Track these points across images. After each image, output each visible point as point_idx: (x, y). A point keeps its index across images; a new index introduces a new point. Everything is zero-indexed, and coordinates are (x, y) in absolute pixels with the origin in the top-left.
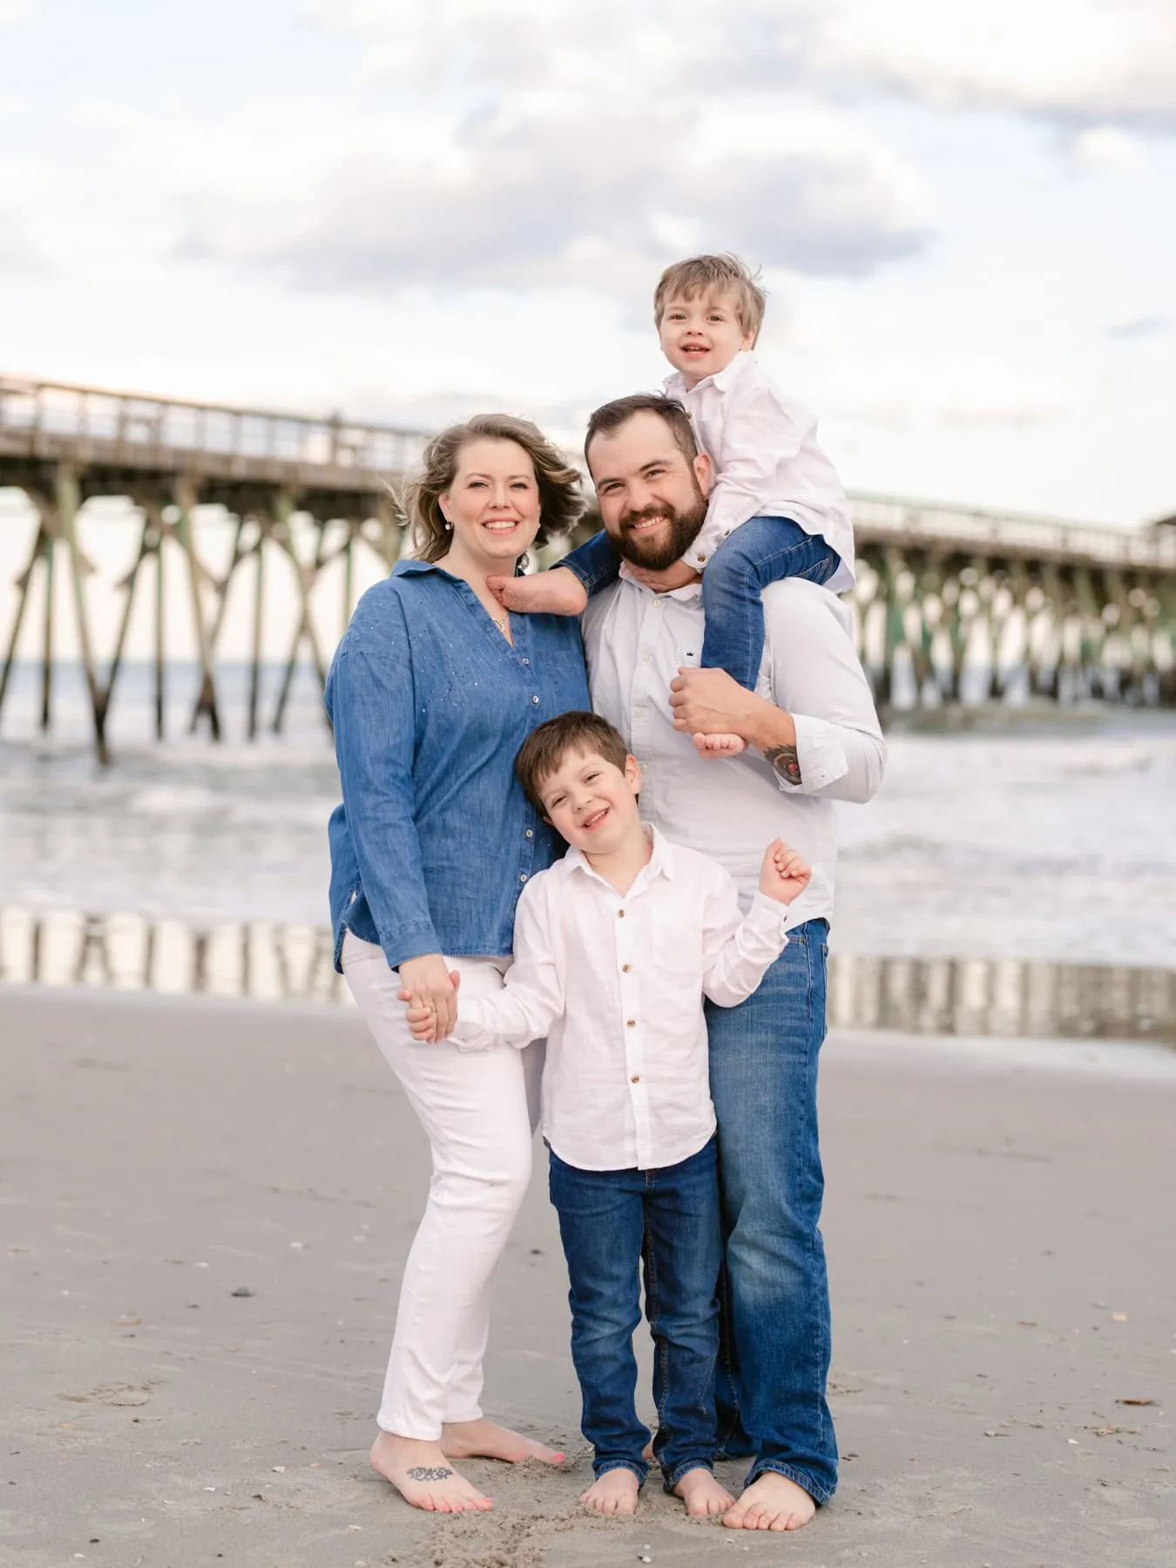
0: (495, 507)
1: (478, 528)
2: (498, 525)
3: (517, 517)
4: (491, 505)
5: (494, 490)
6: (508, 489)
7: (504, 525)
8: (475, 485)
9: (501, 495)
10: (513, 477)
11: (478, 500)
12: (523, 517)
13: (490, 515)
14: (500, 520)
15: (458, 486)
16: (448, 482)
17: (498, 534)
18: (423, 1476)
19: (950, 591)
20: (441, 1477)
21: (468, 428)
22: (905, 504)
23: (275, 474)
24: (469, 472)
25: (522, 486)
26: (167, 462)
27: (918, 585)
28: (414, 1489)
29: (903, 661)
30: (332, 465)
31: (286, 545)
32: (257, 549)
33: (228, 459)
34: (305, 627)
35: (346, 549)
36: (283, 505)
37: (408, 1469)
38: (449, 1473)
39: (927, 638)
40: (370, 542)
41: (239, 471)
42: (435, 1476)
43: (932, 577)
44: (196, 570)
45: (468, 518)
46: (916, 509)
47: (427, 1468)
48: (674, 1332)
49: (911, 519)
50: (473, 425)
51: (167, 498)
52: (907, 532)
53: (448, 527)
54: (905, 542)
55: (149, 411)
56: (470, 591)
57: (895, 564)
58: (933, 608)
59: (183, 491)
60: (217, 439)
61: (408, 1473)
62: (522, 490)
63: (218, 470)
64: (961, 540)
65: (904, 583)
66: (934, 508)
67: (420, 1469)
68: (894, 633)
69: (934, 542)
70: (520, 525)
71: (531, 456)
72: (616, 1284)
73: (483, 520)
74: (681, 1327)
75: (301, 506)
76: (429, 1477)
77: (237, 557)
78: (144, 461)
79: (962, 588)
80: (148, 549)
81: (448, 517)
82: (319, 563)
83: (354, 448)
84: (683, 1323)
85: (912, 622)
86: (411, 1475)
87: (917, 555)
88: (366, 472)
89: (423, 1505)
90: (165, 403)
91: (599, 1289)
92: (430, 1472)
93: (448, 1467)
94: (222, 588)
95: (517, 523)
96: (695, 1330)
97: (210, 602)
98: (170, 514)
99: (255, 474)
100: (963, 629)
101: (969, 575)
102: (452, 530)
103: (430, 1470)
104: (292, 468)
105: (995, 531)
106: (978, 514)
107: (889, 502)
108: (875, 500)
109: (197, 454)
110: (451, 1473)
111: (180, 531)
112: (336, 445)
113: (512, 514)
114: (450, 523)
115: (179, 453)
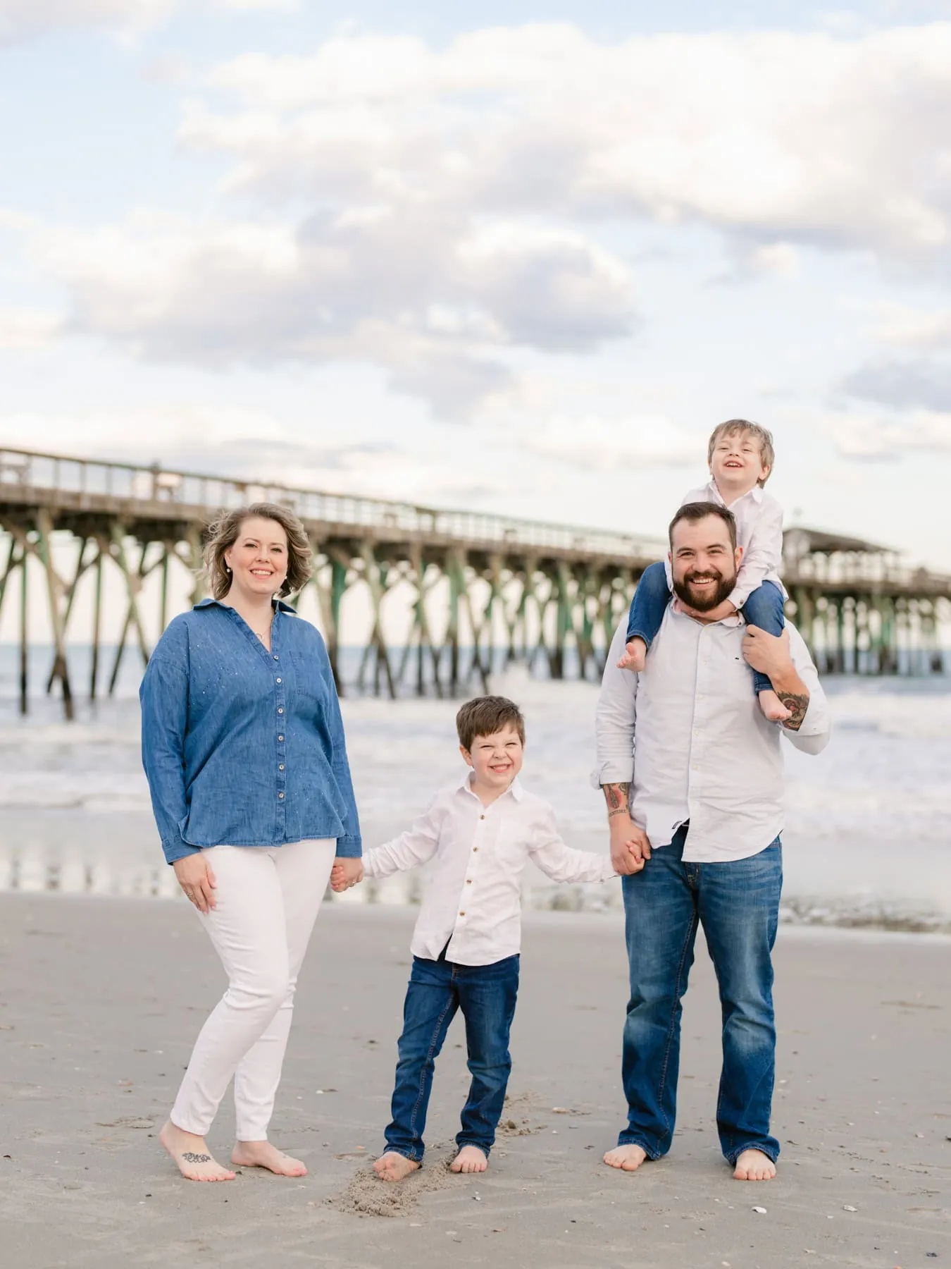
0: (260, 561)
1: (247, 573)
2: (260, 572)
3: (273, 570)
4: (258, 559)
5: (261, 550)
6: (269, 551)
7: (264, 573)
8: (248, 545)
9: (265, 554)
10: (274, 544)
11: (249, 555)
12: (276, 570)
13: (256, 565)
14: (262, 570)
15: (238, 546)
16: (232, 542)
17: (260, 578)
18: (192, 1159)
19: (605, 594)
20: (203, 1160)
21: (250, 510)
22: (572, 529)
23: (112, 508)
24: (246, 537)
25: (278, 550)
26: (32, 499)
27: (580, 590)
28: (189, 1168)
29: (570, 642)
30: (154, 501)
31: (119, 560)
32: (97, 561)
33: (77, 497)
34: (132, 615)
35: (163, 562)
36: (118, 531)
37: (184, 1153)
38: (208, 1158)
39: (588, 627)
40: (180, 557)
41: (85, 505)
42: (200, 1160)
43: (592, 583)
44: (51, 575)
45: (242, 565)
46: (581, 533)
47: (195, 1154)
49: (576, 540)
50: (253, 508)
51: (31, 525)
52: (573, 550)
53: (228, 571)
54: (573, 557)
55: (19, 460)
56: (237, 614)
57: (565, 574)
58: (592, 606)
59: (43, 521)
60: (69, 482)
61: (183, 1155)
62: (278, 553)
63: (69, 504)
64: (613, 556)
65: (571, 588)
66: (595, 533)
67: (191, 1154)
68: (564, 624)
69: (594, 557)
70: (274, 575)
71: (287, 533)
73: (252, 568)
75: (130, 531)
76: (196, 1160)
77: (81, 568)
78: (15, 497)
79: (613, 591)
80: (14, 562)
81: (229, 564)
82: (142, 573)
83: (169, 489)
85: (577, 616)
86: (184, 1157)
87: (580, 567)
88: (179, 506)
89: (192, 1177)
90: (29, 454)
93: (208, 1154)
94: (70, 592)
95: (272, 573)
98: (32, 537)
99: (97, 507)
100: (614, 620)
101: (618, 583)
102: (232, 573)
103: (197, 1156)
104: (124, 503)
105: (637, 549)
106: (625, 538)
107: (561, 528)
108: (550, 526)
109: (53, 493)
110: (210, 1159)
111: (39, 548)
112: (156, 487)
113: (270, 567)
114: (230, 568)
115: (39, 492)
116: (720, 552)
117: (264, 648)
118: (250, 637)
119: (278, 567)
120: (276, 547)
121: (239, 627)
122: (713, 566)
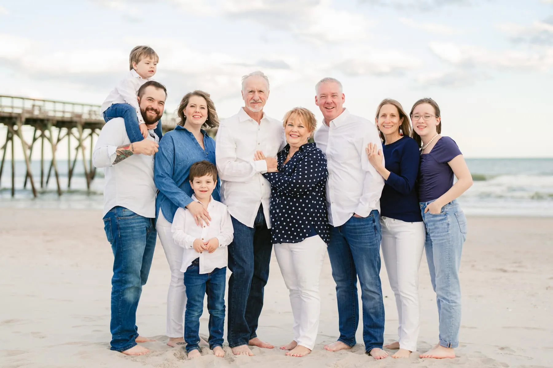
0: (196, 112)
1: (192, 117)
2: (196, 117)
5: (196, 108)
6: (200, 109)
7: (198, 117)
8: (192, 106)
9: (198, 109)
10: (202, 106)
11: (192, 110)
12: (203, 116)
13: (195, 114)
15: (188, 107)
16: (186, 105)
17: (196, 119)
21: (193, 93)
24: (191, 103)
25: (203, 108)
44: (24, 143)
48: (213, 313)
53: (185, 117)
71: (206, 101)
72: (200, 303)
74: (215, 312)
77: (35, 139)
80: (9, 138)
81: (185, 115)
84: (216, 311)
91: (196, 304)
92: (182, 343)
94: (31, 148)
95: (201, 117)
96: (219, 313)
97: (28, 152)
102: (186, 117)
111: (17, 132)
114: (186, 116)
116: (162, 104)
117: (202, 149)
118: (197, 145)
119: (203, 115)
120: (202, 107)
121: (193, 140)
122: (158, 108)
